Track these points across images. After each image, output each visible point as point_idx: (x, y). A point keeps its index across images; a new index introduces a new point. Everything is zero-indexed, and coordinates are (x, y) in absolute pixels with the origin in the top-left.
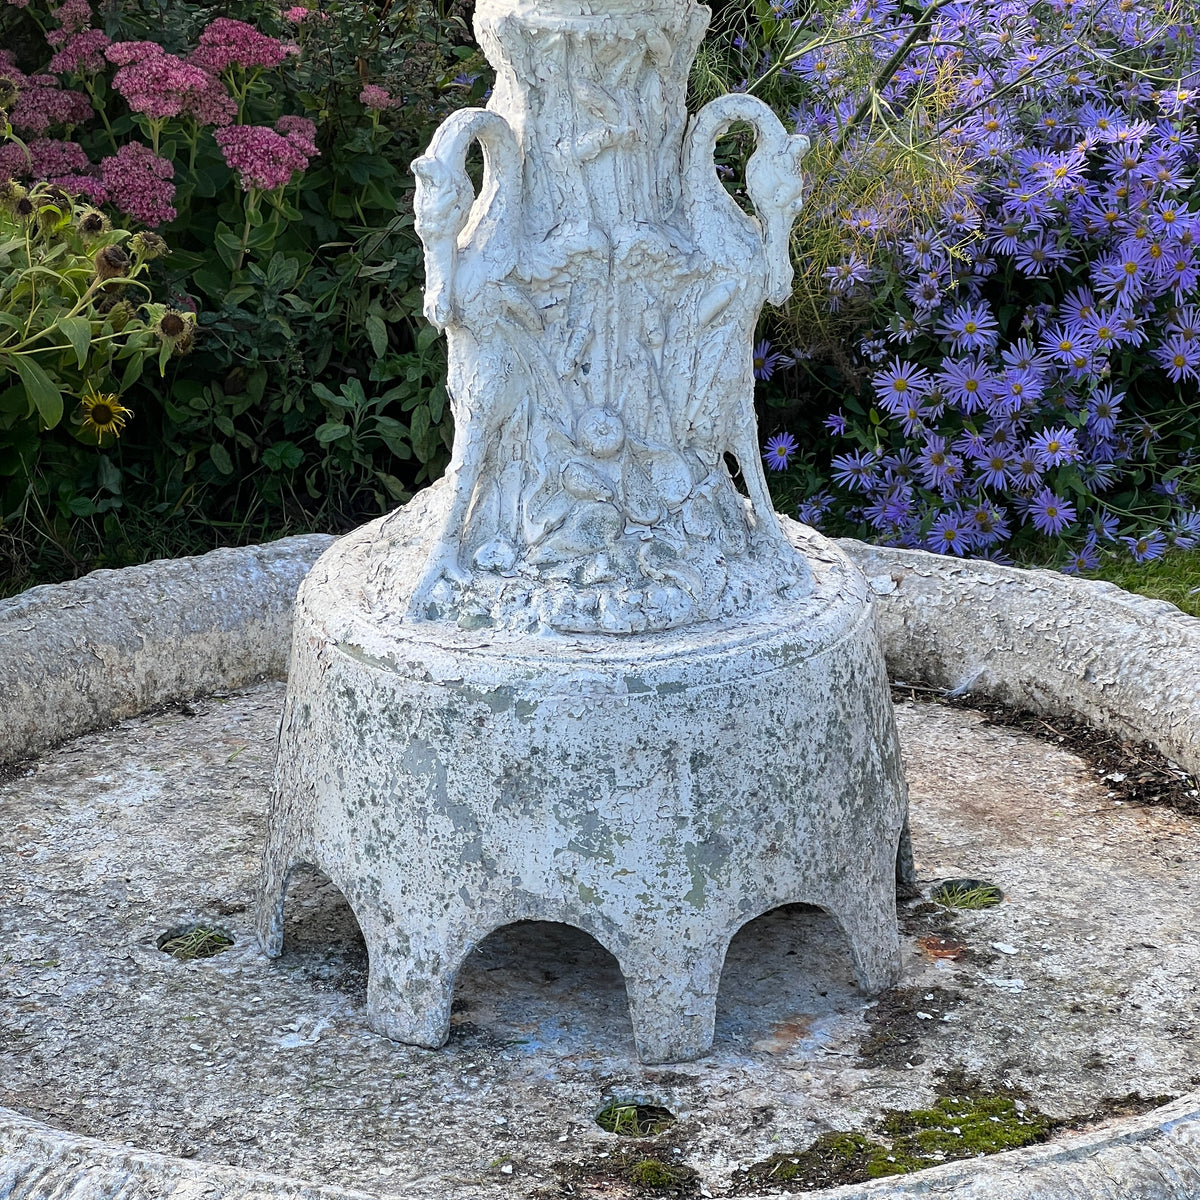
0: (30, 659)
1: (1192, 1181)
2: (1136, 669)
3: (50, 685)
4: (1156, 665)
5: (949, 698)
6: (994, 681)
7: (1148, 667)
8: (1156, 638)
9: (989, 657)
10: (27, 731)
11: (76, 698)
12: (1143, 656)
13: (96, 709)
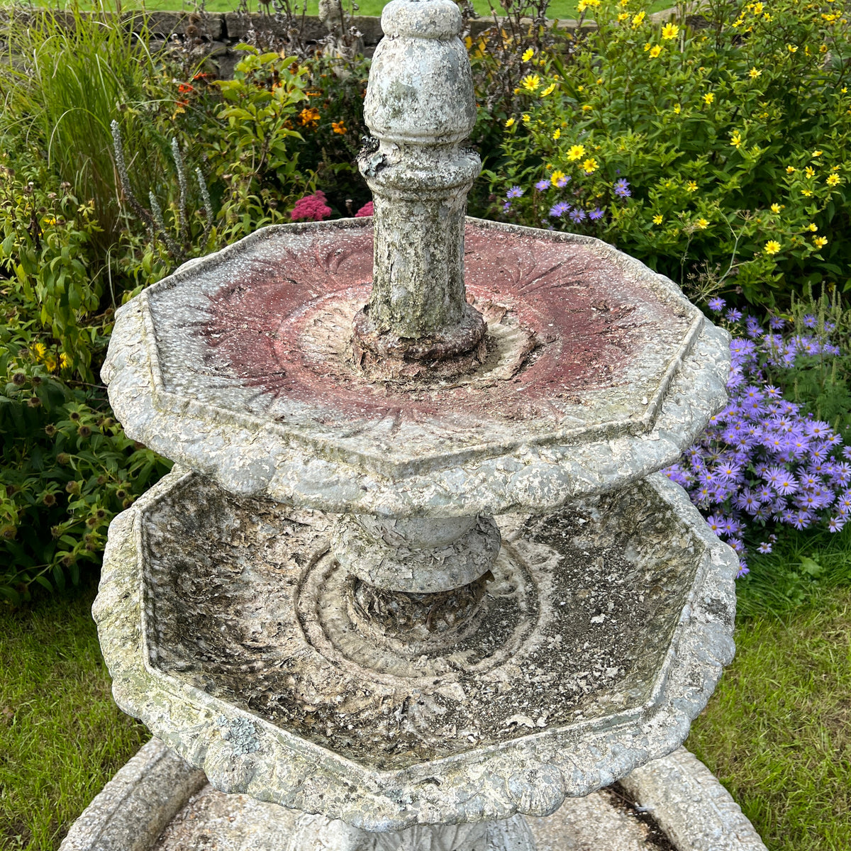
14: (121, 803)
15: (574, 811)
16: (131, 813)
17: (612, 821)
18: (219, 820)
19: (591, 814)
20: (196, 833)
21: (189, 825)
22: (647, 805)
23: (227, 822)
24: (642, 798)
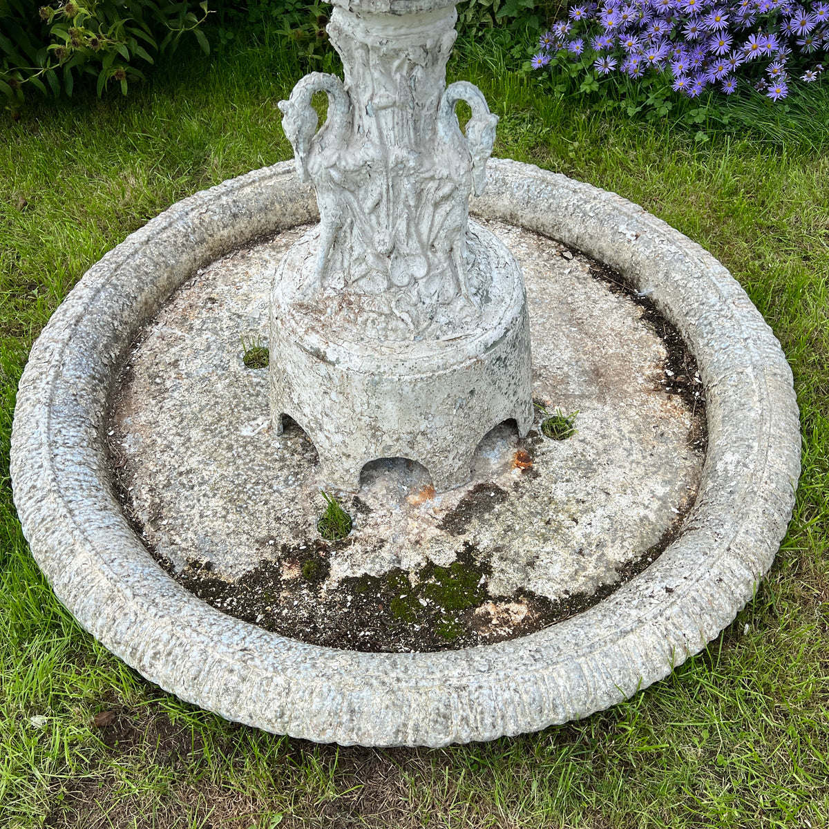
0: (284, 194)
1: (464, 722)
2: (705, 322)
3: (290, 205)
4: (714, 325)
5: (636, 297)
6: (655, 297)
7: (710, 324)
8: (721, 310)
9: (657, 286)
10: (276, 223)
11: (301, 211)
12: (712, 316)
13: (310, 216)
14: (128, 257)
15: (572, 295)
16: (139, 266)
17: (609, 303)
18: (227, 288)
19: (589, 298)
20: (204, 296)
21: (197, 290)
22: (646, 290)
23: (233, 290)
24: (642, 284)
